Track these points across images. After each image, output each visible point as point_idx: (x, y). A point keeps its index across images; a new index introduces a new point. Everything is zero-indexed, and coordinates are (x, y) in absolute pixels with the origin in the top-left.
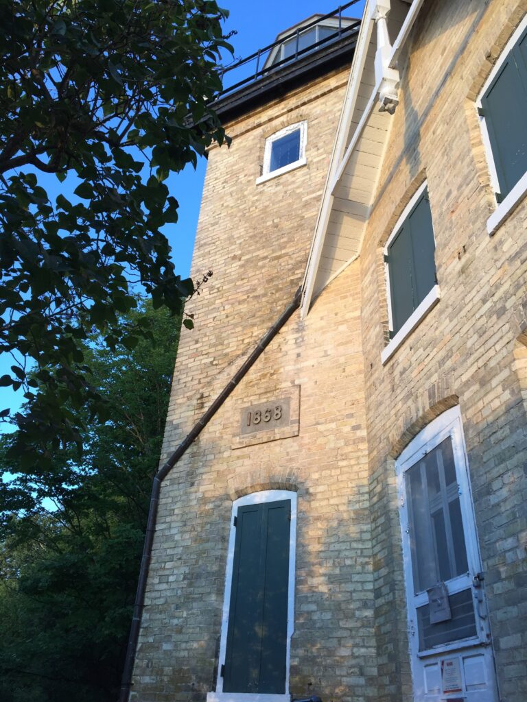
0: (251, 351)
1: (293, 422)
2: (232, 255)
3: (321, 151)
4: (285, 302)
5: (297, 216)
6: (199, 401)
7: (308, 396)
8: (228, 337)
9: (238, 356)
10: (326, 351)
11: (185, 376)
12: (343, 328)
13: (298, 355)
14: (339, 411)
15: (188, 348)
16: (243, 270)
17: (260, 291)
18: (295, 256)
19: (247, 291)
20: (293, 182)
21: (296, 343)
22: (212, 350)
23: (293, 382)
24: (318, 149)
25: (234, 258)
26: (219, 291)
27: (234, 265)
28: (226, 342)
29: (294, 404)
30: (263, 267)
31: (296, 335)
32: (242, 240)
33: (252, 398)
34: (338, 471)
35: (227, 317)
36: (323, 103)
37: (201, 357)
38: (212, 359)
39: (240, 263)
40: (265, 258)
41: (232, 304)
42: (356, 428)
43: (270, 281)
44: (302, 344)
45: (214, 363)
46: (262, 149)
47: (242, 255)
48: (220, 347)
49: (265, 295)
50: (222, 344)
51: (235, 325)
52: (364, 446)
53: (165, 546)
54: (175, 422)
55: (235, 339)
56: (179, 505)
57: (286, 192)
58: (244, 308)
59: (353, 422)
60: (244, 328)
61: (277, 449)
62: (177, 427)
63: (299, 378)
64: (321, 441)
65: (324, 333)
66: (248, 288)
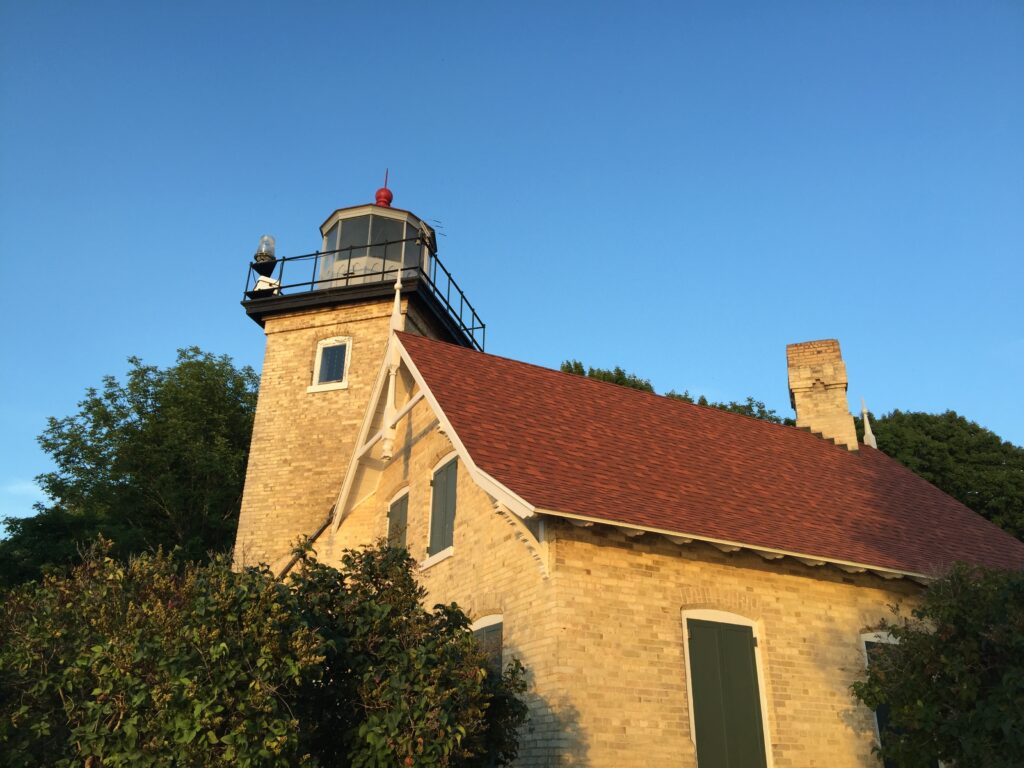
2: (283, 458)
3: (360, 379)
4: (322, 516)
5: (337, 438)
8: (277, 535)
9: (284, 554)
16: (291, 476)
17: (304, 500)
18: (332, 476)
19: (294, 497)
20: (336, 402)
22: (264, 544)
24: (358, 376)
25: (285, 461)
26: (271, 490)
27: (285, 469)
28: (275, 540)
30: (307, 478)
31: (328, 548)
32: (292, 446)
35: (277, 517)
36: (367, 328)
39: (289, 468)
40: (309, 470)
41: (282, 506)
43: (312, 493)
45: (267, 556)
46: (314, 353)
47: (292, 460)
48: (270, 543)
49: (307, 505)
50: (272, 540)
51: (284, 526)
57: (330, 410)
58: (290, 512)
60: (291, 530)
66: (295, 495)
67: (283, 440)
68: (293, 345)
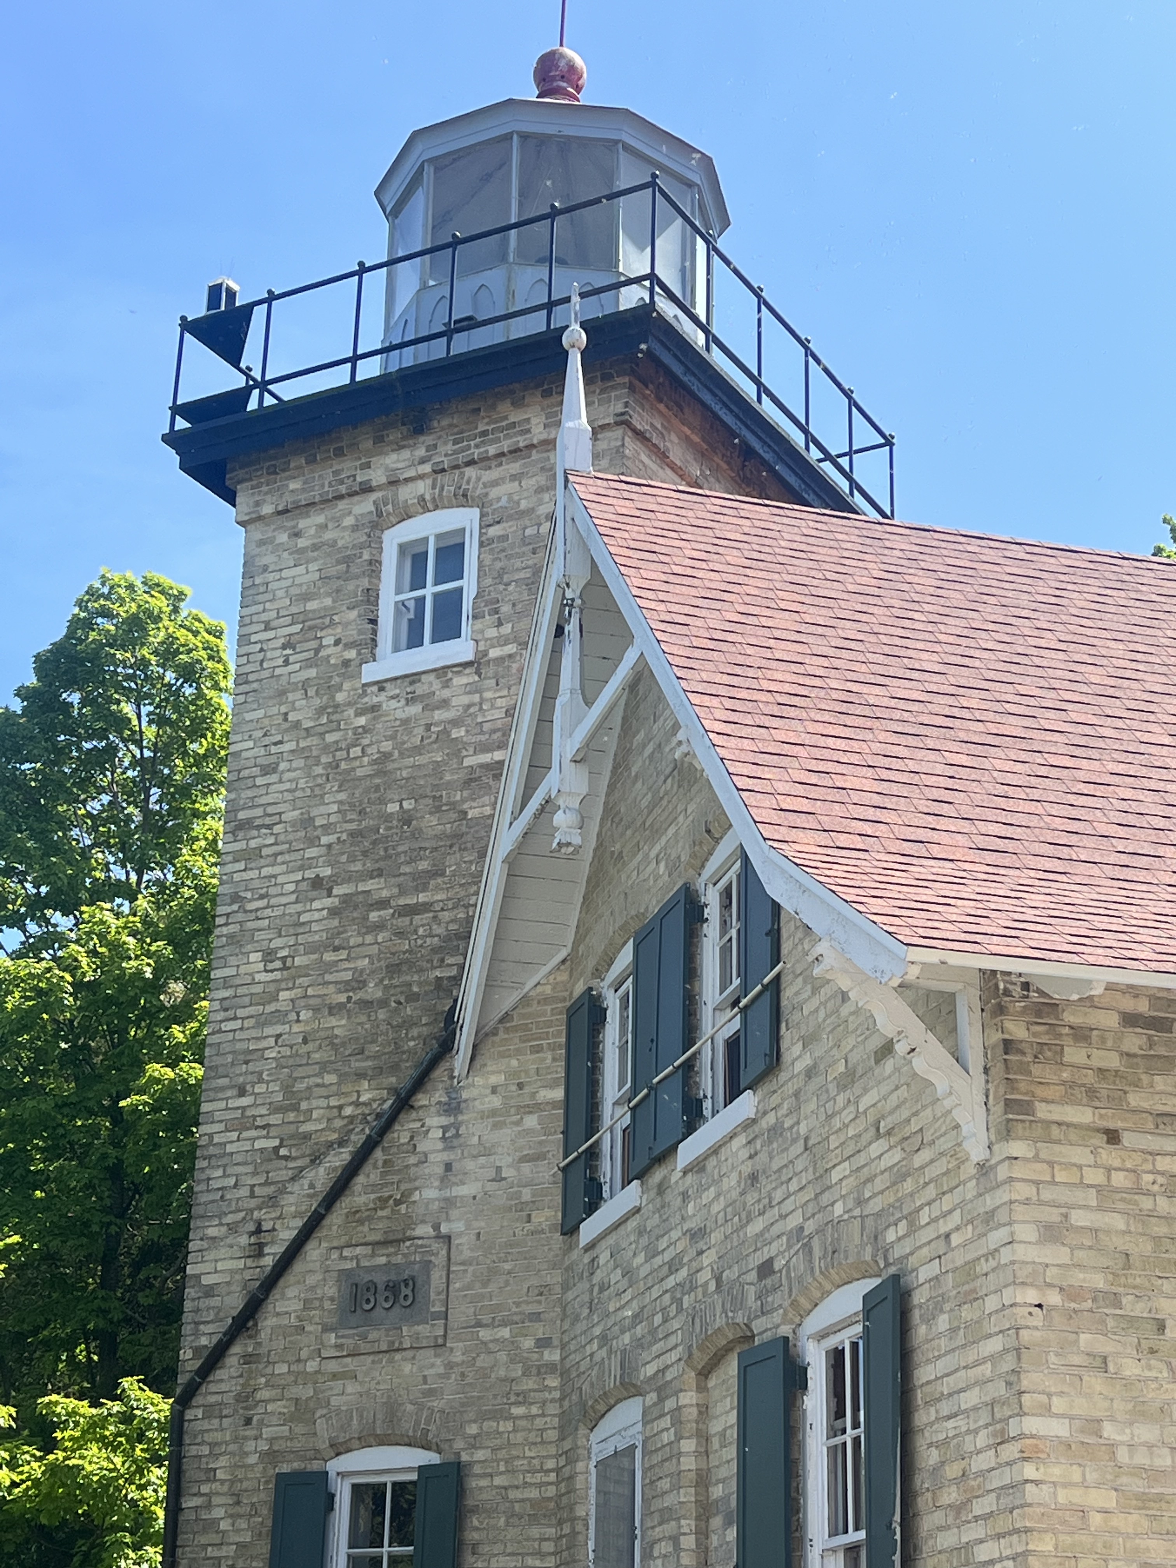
0: (358, 1139)
1: (436, 1316)
2: (310, 874)
3: (507, 629)
4: (425, 1031)
5: (453, 805)
6: (253, 1240)
7: (463, 1263)
8: (309, 1091)
9: (330, 1145)
10: (499, 1169)
11: (219, 1173)
12: (531, 1121)
13: (448, 1167)
14: (518, 1304)
15: (222, 1104)
16: (335, 922)
17: (373, 991)
18: (446, 916)
19: (347, 982)
20: (445, 703)
21: (444, 1138)
22: (276, 1119)
23: (436, 1227)
24: (500, 624)
25: (317, 883)
26: (285, 968)
27: (316, 905)
28: (304, 1105)
29: (437, 1277)
30: (379, 926)
31: (444, 1120)
32: (332, 838)
33: (358, 1250)
34: (509, 1425)
35: (305, 1041)
36: (514, 478)
37: (253, 1133)
38: (276, 1142)
39: (328, 902)
40: (383, 904)
41: (316, 1010)
42: (543, 1343)
43: (393, 969)
44: (456, 1142)
45: (283, 1152)
46: (374, 567)
47: (334, 880)
48: (291, 1116)
49: (383, 1003)
50: (295, 1108)
51: (324, 1067)
52: (553, 1382)
53: (203, 1540)
54: (206, 1280)
55: (323, 1103)
56: (223, 1461)
57: (428, 727)
58: (339, 1025)
59: (540, 1330)
60: (343, 1077)
61: (407, 1368)
62: (209, 1291)
63: (448, 1220)
64: (483, 1361)
65: (496, 1126)
66: (348, 976)
67: (307, 822)
68: (315, 547)
